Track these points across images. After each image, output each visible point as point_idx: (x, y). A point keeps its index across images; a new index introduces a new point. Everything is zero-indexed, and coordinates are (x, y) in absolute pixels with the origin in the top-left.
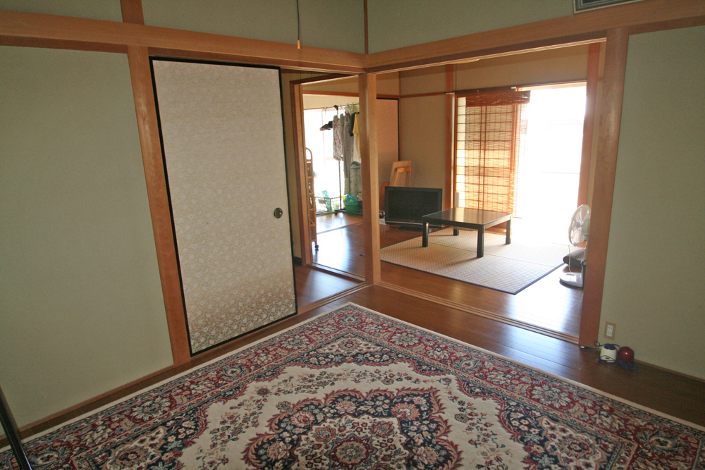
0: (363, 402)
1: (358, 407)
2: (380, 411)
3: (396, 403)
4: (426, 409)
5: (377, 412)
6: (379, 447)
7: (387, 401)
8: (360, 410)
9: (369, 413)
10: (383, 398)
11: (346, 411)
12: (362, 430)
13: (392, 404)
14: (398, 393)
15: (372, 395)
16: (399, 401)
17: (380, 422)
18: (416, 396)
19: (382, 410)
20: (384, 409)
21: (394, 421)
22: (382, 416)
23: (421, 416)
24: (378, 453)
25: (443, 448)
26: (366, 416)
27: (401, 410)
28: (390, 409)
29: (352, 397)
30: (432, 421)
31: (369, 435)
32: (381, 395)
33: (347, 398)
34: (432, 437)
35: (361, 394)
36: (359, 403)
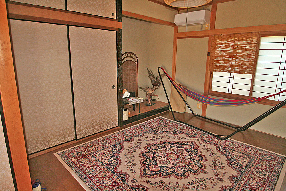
0: (172, 173)
1: (174, 170)
2: (165, 168)
3: (158, 171)
4: (146, 168)
5: (166, 168)
6: (164, 157)
7: (162, 172)
8: (172, 169)
9: (169, 168)
10: (164, 174)
11: (178, 169)
12: (170, 162)
13: (160, 171)
14: (157, 176)
15: (169, 176)
16: (157, 172)
17: (164, 164)
18: (149, 174)
19: (164, 169)
20: (163, 169)
21: (159, 165)
22: (164, 166)
23: (149, 166)
24: (164, 155)
25: (144, 156)
26: (170, 167)
27: (156, 168)
28: (161, 169)
29: (177, 175)
30: (145, 164)
31: (167, 160)
32: (165, 175)
33: (179, 175)
34: (146, 159)
35: (174, 176)
36: (174, 172)
